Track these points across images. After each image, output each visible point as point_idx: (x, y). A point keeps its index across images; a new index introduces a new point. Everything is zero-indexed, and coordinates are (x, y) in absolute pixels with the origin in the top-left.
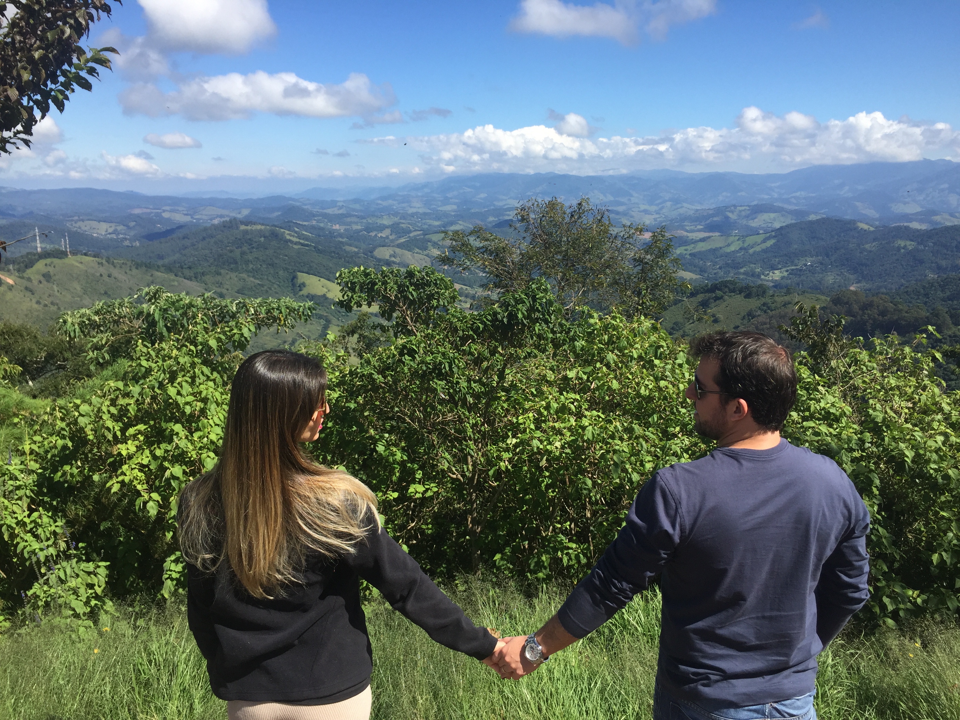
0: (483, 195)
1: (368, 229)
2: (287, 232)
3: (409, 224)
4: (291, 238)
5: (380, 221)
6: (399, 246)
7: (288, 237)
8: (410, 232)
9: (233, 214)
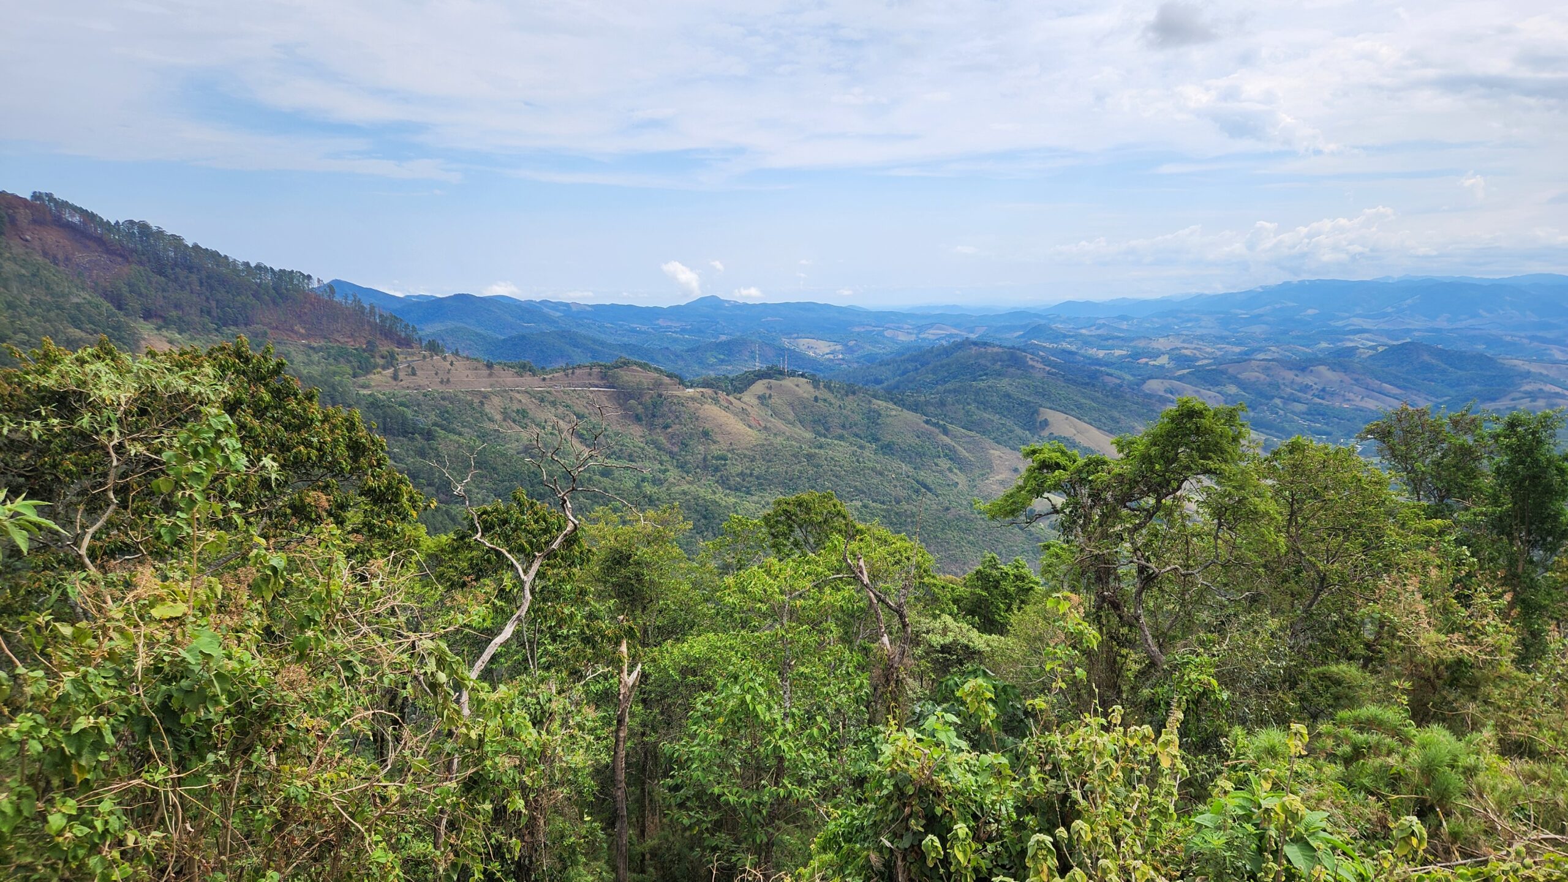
0: (1310, 312)
1: (1136, 355)
2: (1029, 356)
3: (1195, 349)
4: (1034, 364)
5: (1155, 345)
6: (1180, 379)
7: (1030, 363)
8: (1198, 359)
9: (965, 334)
